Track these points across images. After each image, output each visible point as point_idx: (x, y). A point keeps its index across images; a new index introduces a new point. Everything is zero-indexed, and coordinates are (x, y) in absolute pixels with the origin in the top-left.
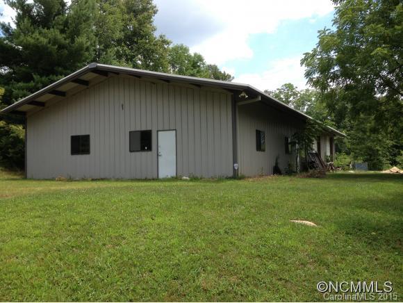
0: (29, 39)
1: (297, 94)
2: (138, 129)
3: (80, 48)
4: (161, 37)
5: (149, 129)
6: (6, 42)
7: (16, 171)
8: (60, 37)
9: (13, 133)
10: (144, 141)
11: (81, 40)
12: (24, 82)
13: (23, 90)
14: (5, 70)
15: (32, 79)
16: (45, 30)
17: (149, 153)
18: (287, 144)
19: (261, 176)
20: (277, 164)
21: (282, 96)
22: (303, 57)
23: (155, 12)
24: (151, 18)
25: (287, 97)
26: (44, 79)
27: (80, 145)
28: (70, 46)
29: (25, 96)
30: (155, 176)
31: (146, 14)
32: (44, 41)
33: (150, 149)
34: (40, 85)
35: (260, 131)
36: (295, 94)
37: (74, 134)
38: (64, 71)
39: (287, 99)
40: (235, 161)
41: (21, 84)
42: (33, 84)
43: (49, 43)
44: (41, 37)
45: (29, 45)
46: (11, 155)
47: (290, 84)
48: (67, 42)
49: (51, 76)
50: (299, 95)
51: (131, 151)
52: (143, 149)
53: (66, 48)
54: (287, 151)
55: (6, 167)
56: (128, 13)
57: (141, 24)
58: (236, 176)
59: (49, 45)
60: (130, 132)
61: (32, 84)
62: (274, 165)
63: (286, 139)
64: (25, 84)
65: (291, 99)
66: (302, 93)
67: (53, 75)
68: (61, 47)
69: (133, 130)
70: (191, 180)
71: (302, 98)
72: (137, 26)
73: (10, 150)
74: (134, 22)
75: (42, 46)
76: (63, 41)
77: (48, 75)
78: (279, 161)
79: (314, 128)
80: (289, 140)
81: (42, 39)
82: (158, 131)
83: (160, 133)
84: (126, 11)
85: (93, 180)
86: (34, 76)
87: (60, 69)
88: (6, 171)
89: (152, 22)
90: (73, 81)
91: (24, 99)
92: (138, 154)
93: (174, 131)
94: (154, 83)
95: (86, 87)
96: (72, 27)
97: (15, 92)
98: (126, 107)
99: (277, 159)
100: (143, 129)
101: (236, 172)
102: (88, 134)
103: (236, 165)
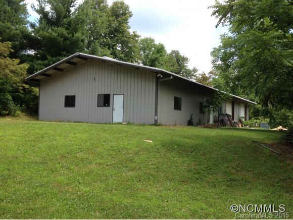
0: (45, 33)
2: (103, 93)
3: (77, 40)
4: (134, 32)
5: (109, 93)
6: (33, 34)
7: (34, 116)
8: (65, 32)
9: (33, 92)
10: (105, 100)
11: (78, 35)
12: (42, 60)
13: (41, 65)
14: (32, 52)
15: (47, 58)
16: (56, 28)
17: (108, 108)
18: (201, 106)
20: (191, 119)
22: (212, 50)
23: (131, 16)
24: (127, 20)
26: (54, 59)
27: (70, 101)
28: (71, 39)
29: (42, 69)
30: (111, 121)
31: (124, 17)
32: (55, 35)
33: (109, 105)
34: (51, 62)
35: (178, 98)
37: (67, 95)
38: (67, 54)
40: (156, 114)
41: (40, 62)
42: (48, 62)
43: (58, 36)
44: (53, 32)
45: (46, 37)
46: (31, 106)
48: (70, 36)
49: (58, 57)
51: (98, 106)
52: (105, 105)
53: (69, 40)
54: (201, 111)
55: (28, 113)
56: (112, 16)
58: (156, 124)
59: (58, 38)
60: (98, 95)
61: (46, 62)
62: (189, 119)
63: (201, 103)
64: (42, 62)
67: (59, 56)
68: (66, 39)
69: (100, 93)
70: (127, 124)
72: (117, 25)
73: (31, 103)
74: (116, 22)
75: (54, 38)
76: (67, 35)
77: (56, 57)
78: (193, 117)
79: (220, 97)
80: (204, 104)
81: (54, 34)
83: (115, 96)
85: (74, 122)
86: (48, 57)
87: (64, 53)
88: (27, 115)
89: (128, 22)
90: (67, 63)
91: (41, 71)
92: (102, 108)
93: (123, 96)
95: (75, 66)
96: (73, 26)
97: (36, 66)
98: (97, 79)
99: (191, 116)
100: (106, 93)
101: (156, 121)
102: (74, 95)
103: (156, 117)
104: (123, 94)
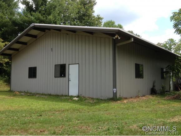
1: (176, 44)
2: (59, 63)
4: (98, 16)
5: (64, 63)
10: (62, 71)
11: (50, 17)
17: (64, 78)
18: (162, 73)
19: (137, 97)
20: (154, 86)
21: (167, 45)
25: (170, 46)
27: (33, 73)
28: (46, 21)
30: (67, 94)
33: (65, 76)
35: (139, 65)
36: (175, 44)
37: (30, 67)
39: (170, 47)
40: (115, 86)
47: (171, 39)
50: (177, 44)
51: (55, 77)
52: (61, 76)
54: (163, 77)
57: (87, 10)
58: (115, 99)
60: (55, 65)
62: (152, 87)
63: (162, 69)
65: (173, 47)
66: (178, 43)
69: (57, 64)
71: (179, 46)
72: (85, 11)
76: (42, 18)
78: (156, 84)
80: (164, 70)
82: (69, 65)
83: (70, 66)
84: (80, 4)
89: (93, 8)
92: (59, 79)
93: (78, 65)
94: (67, 34)
98: (54, 50)
99: (154, 84)
100: (62, 63)
101: (115, 94)
102: (35, 66)
103: (115, 89)
104: (78, 64)
